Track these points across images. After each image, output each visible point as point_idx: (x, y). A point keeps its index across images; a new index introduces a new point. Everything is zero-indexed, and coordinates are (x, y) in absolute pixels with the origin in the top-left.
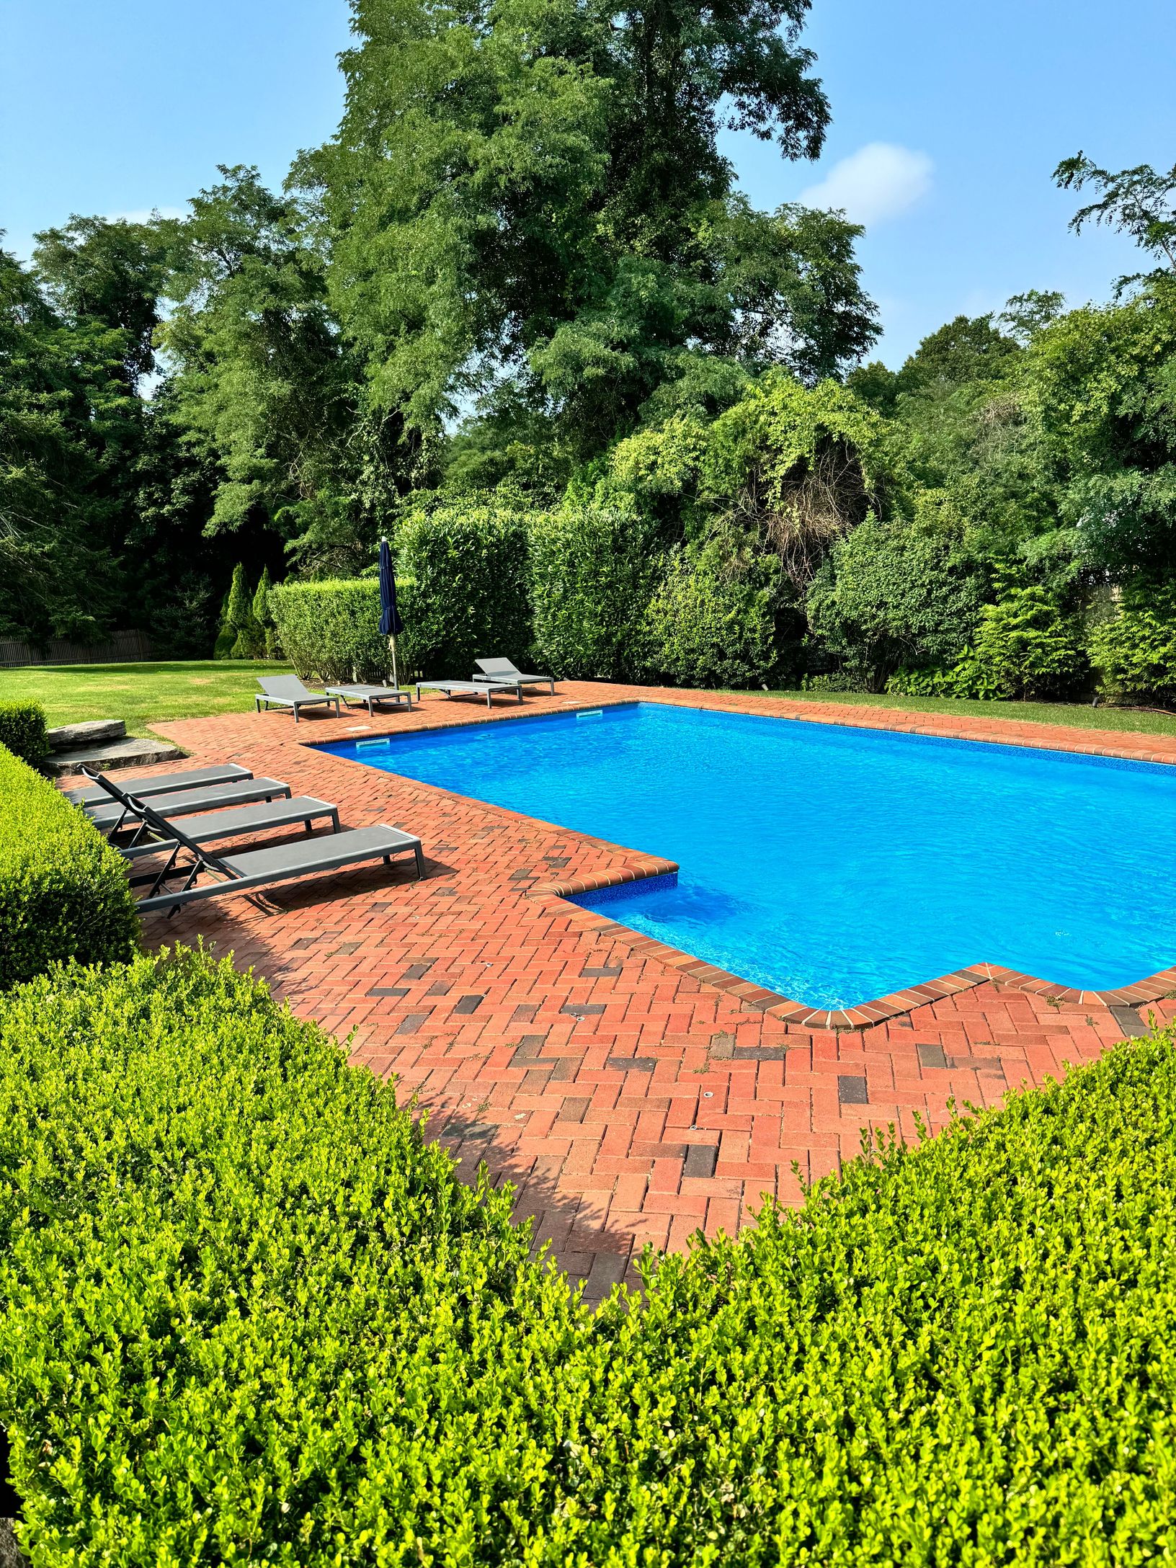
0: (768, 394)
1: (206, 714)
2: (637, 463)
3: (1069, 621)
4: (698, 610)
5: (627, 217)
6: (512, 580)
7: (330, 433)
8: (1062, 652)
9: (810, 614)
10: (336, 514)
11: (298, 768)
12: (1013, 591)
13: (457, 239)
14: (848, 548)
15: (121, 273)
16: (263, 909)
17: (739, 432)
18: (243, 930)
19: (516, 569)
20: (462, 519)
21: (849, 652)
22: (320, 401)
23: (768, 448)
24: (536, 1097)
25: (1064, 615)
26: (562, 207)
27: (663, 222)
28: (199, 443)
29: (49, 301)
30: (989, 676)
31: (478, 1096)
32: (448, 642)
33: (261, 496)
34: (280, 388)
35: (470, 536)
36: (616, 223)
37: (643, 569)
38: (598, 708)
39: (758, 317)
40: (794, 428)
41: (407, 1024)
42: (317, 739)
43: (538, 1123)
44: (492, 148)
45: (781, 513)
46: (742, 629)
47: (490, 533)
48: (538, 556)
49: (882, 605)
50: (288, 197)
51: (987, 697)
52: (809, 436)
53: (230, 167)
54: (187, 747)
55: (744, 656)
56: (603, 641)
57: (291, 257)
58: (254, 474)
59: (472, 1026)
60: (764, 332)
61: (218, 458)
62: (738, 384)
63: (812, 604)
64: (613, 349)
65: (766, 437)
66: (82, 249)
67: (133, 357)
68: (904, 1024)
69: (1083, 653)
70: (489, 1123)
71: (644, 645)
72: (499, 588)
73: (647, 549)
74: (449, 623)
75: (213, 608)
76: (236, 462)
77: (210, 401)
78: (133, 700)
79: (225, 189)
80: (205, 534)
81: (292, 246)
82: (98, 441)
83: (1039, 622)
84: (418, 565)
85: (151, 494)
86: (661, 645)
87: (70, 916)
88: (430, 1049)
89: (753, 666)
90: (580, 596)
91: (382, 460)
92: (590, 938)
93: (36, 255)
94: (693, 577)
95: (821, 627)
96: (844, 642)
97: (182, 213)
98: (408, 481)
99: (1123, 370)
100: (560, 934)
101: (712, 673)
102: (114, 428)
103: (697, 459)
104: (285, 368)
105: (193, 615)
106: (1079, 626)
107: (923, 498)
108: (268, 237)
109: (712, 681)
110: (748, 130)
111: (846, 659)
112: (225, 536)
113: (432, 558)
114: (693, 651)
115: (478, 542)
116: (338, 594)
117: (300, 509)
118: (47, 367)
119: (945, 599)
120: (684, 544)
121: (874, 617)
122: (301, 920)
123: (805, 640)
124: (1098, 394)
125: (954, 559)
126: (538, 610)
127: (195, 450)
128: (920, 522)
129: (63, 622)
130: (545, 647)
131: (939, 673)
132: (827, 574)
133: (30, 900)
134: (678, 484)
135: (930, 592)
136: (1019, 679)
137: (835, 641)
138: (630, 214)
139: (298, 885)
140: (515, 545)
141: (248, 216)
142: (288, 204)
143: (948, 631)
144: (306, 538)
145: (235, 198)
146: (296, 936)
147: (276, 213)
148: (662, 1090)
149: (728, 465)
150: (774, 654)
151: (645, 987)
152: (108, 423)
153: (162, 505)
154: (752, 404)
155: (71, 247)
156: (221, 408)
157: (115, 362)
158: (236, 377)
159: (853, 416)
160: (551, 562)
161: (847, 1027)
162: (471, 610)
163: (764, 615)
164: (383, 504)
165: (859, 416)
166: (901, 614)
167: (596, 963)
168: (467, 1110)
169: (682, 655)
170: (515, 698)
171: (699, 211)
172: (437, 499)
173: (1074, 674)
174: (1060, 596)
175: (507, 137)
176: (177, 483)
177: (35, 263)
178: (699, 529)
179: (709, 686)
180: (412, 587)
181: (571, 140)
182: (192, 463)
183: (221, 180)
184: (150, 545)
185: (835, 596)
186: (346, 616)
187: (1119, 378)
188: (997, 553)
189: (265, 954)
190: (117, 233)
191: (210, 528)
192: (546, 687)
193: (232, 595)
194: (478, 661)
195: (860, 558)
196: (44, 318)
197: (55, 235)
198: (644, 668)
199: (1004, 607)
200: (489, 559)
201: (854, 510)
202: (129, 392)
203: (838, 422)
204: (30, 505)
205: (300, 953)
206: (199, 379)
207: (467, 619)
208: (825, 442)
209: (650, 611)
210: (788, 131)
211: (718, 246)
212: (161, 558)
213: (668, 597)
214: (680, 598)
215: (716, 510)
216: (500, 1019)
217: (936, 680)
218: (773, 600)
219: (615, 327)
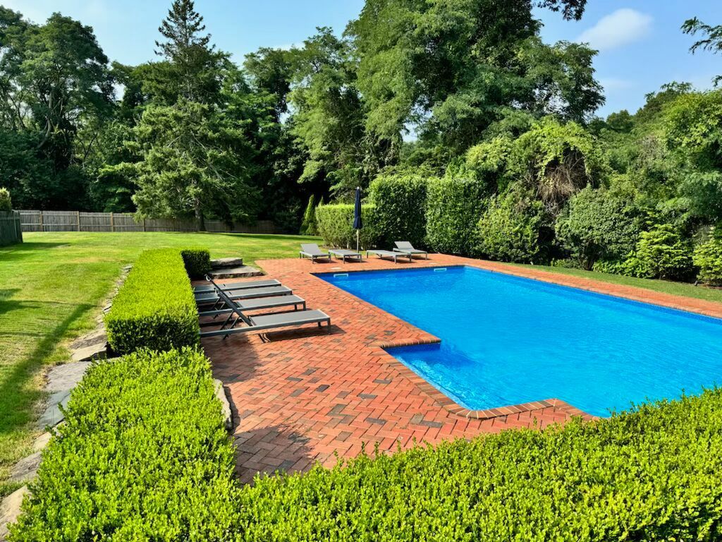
0: (542, 127)
1: (279, 258)
2: (478, 157)
3: (685, 242)
4: (501, 225)
5: (486, 47)
6: (418, 207)
7: (353, 141)
8: (680, 257)
9: (556, 230)
10: (353, 175)
11: (304, 283)
12: (656, 226)
13: (405, 58)
14: (576, 200)
15: (277, 71)
16: (263, 340)
17: (527, 144)
18: (252, 347)
19: (420, 202)
20: (399, 180)
21: (575, 249)
22: (350, 126)
23: (540, 153)
24: (331, 429)
25: (682, 239)
26: (454, 43)
27: (502, 50)
28: (301, 143)
29: (247, 82)
30: (642, 267)
31: (308, 426)
32: (387, 234)
33: (323, 167)
34: (333, 121)
35: (401, 187)
36: (481, 50)
37: (477, 205)
38: (444, 267)
39: (545, 92)
40: (553, 144)
41: (295, 393)
42: (318, 272)
43: (327, 440)
44: (424, 18)
45: (544, 182)
46: (522, 235)
47: (410, 186)
48: (430, 197)
49: (591, 228)
50: (344, 40)
51: (641, 277)
52: (560, 147)
53: (321, 28)
54: (265, 270)
55: (522, 248)
56: (456, 237)
57: (343, 66)
58: (322, 157)
59: (319, 396)
60: (547, 99)
61: (308, 150)
62: (529, 123)
63: (557, 226)
64: (472, 106)
65: (540, 147)
66: (263, 61)
67: (279, 106)
68: (502, 420)
69: (690, 259)
70: (308, 437)
71: (475, 240)
72: (412, 210)
73: (480, 196)
74: (388, 225)
75: (301, 213)
76: (314, 152)
77: (307, 125)
78: (254, 250)
79: (318, 37)
80: (298, 182)
81: (343, 60)
82: (260, 141)
83: (669, 242)
84: (377, 199)
85: (280, 164)
86: (483, 240)
87: (171, 333)
88: (299, 405)
89: (526, 253)
90: (447, 216)
91: (374, 152)
92: (385, 367)
93: (244, 63)
94: (500, 210)
95: (561, 236)
96: (572, 244)
97: (301, 47)
98: (384, 162)
99: (710, 122)
100: (373, 364)
101: (506, 254)
102: (267, 136)
103: (506, 156)
104: (337, 112)
105: (293, 215)
106: (690, 245)
107: (615, 178)
108: (334, 56)
109: (506, 258)
110: (547, 7)
111: (573, 252)
112: (306, 183)
113: (383, 197)
114: (498, 244)
115: (404, 189)
116: (343, 210)
117: (337, 173)
118: (243, 110)
119: (622, 227)
120: (497, 195)
121: (587, 233)
122: (275, 346)
123: (554, 242)
124: (696, 134)
125: (627, 209)
126: (428, 221)
127: (299, 146)
128: (613, 190)
129: (235, 215)
130: (431, 238)
131: (618, 263)
132: (565, 211)
133: (156, 326)
134: (496, 167)
135: (615, 223)
136: (657, 269)
137: (568, 244)
138: (488, 46)
139: (281, 332)
140: (421, 192)
141: (327, 48)
142: (344, 43)
143: (622, 243)
144: (339, 185)
145: (322, 40)
146: (269, 353)
147: (339, 47)
148: (383, 434)
149: (520, 160)
150: (537, 248)
151: (398, 390)
152: (265, 134)
153: (284, 169)
154: (534, 132)
155: (258, 60)
156: (310, 128)
157: (270, 108)
158: (316, 116)
159: (582, 139)
160: (436, 200)
161: (476, 418)
162: (399, 220)
163: (533, 229)
164: (372, 172)
165: (585, 139)
166: (600, 233)
167: (382, 378)
168: (302, 431)
169: (492, 245)
170: (408, 259)
171: (520, 44)
172: (394, 170)
173: (686, 268)
174: (681, 230)
175: (432, 14)
176: (291, 160)
177: (243, 67)
178: (505, 187)
179: (504, 261)
180: (373, 209)
181: (458, 14)
182: (298, 152)
183: (317, 33)
184: (277, 186)
185: (568, 222)
186: (345, 219)
187: (707, 126)
188: (649, 207)
189: (255, 358)
190: (277, 54)
191: (301, 180)
192: (423, 255)
193: (308, 208)
194: (396, 242)
195: (581, 205)
196: (246, 90)
197: (253, 55)
198: (475, 250)
199: (653, 233)
200: (408, 198)
201: (580, 182)
202: (276, 121)
203: (574, 141)
204: (228, 167)
205: (268, 359)
206: (303, 116)
207: (397, 224)
208: (567, 150)
209: (479, 224)
210: (567, 7)
211: (527, 59)
212: (282, 191)
213: (488, 218)
214: (493, 219)
215: (513, 180)
216: (332, 395)
217: (617, 266)
218: (538, 222)
219: (474, 96)
